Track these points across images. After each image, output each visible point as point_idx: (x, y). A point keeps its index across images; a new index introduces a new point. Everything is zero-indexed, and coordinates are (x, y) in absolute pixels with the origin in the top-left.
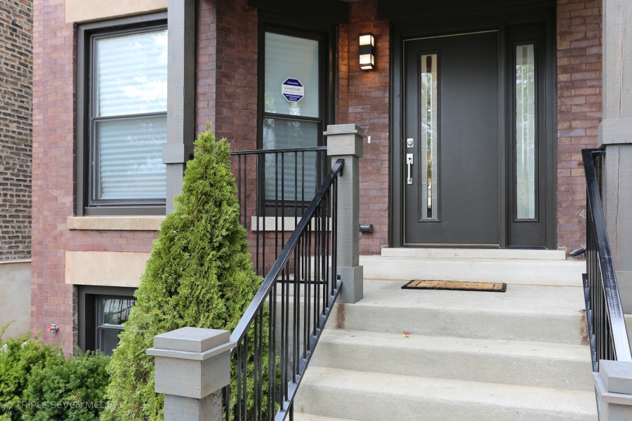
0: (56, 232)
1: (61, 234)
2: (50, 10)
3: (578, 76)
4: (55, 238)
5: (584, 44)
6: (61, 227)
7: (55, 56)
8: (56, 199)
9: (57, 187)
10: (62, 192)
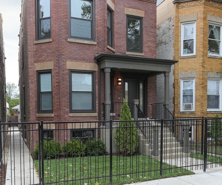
0: (65, 117)
1: (66, 117)
2: (62, 65)
3: (150, 90)
4: (65, 118)
5: (151, 85)
6: (66, 116)
7: (64, 76)
8: (65, 109)
9: (65, 107)
10: (66, 108)
